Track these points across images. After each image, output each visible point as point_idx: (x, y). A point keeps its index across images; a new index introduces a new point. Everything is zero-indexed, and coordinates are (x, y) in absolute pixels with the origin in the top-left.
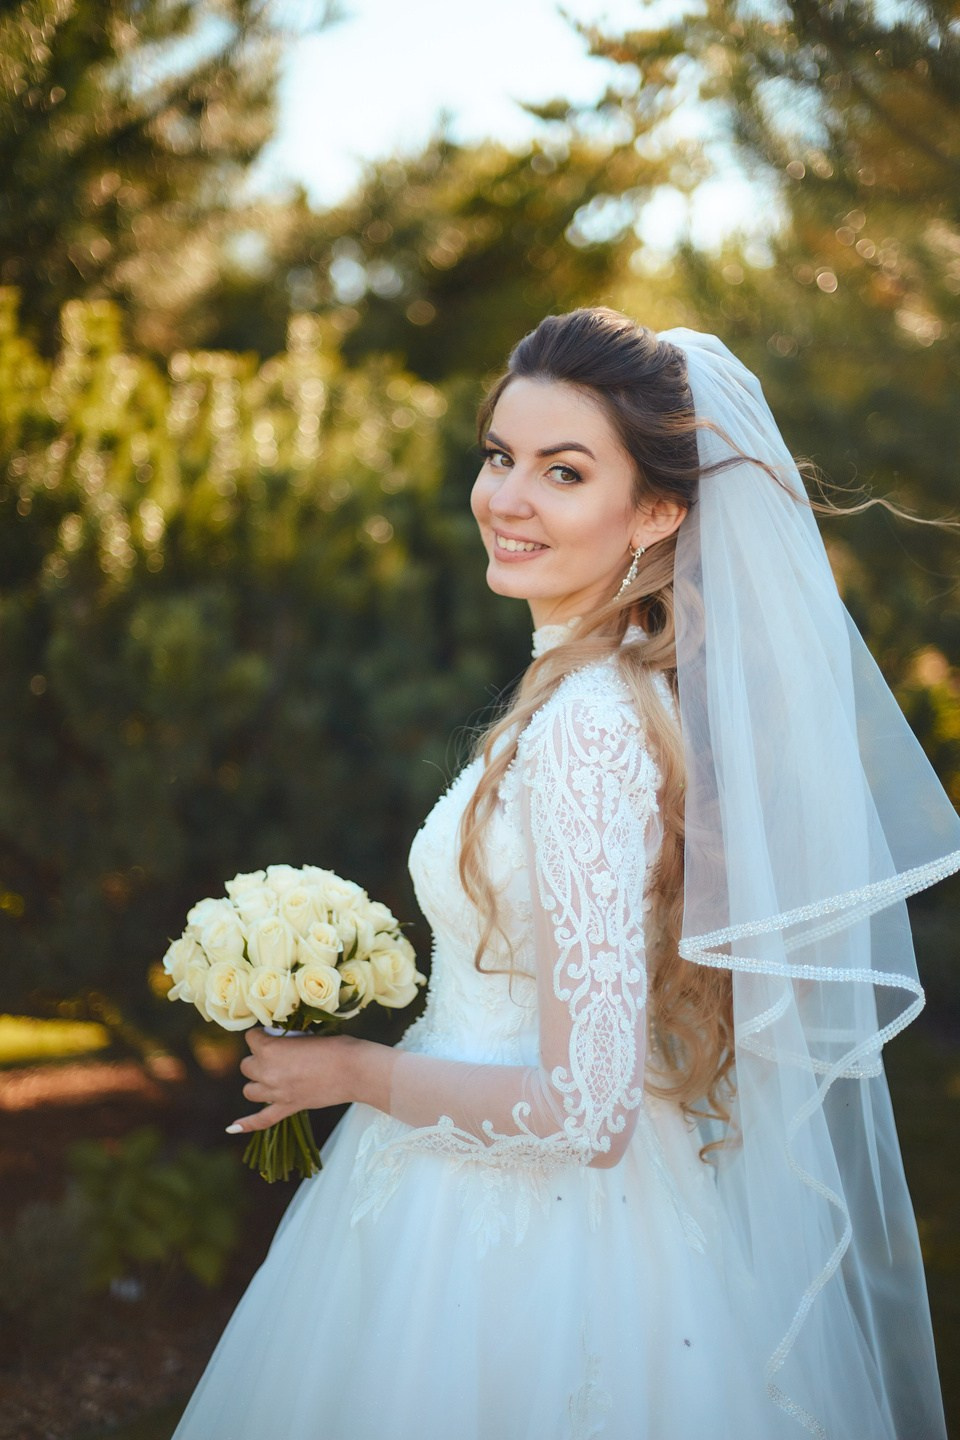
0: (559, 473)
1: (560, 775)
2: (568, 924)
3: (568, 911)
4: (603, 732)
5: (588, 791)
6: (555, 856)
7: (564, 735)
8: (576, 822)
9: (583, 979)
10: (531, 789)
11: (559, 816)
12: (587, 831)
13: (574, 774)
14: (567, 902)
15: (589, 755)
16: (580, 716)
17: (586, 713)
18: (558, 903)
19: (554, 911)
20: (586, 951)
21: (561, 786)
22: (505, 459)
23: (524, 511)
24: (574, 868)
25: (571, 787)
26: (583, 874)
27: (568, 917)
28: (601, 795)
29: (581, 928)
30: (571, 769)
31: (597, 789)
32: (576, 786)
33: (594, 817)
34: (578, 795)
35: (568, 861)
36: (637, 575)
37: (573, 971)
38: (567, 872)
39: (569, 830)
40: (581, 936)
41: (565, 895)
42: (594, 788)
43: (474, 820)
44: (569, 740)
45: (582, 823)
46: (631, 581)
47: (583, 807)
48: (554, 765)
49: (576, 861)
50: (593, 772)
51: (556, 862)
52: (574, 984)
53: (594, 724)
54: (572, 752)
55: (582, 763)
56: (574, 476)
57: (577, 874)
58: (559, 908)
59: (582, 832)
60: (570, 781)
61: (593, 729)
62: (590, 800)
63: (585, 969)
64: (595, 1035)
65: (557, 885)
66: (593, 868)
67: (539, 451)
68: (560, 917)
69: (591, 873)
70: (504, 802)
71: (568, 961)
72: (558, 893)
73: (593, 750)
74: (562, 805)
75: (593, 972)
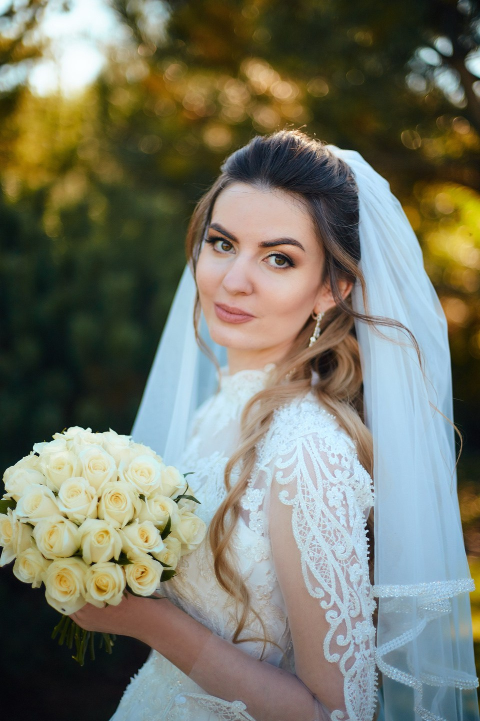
0: (274, 258)
1: (317, 494)
2: (335, 607)
3: (334, 598)
4: (340, 456)
5: (338, 505)
6: (320, 558)
7: (315, 464)
8: (334, 530)
9: (350, 644)
10: (292, 507)
11: (321, 528)
12: (342, 536)
13: (329, 494)
14: (332, 591)
15: (335, 477)
16: (321, 446)
17: (324, 444)
18: (326, 593)
19: (322, 599)
20: (349, 624)
21: (320, 505)
22: (225, 245)
23: (248, 289)
24: (337, 565)
25: (327, 505)
26: (343, 569)
27: (335, 602)
28: (346, 506)
29: (343, 607)
30: (325, 490)
31: (344, 502)
32: (331, 504)
33: (346, 525)
34: (333, 509)
35: (331, 560)
36: (321, 333)
37: (341, 641)
38: (331, 569)
39: (331, 538)
40: (345, 615)
41: (330, 586)
42: (342, 502)
43: (223, 529)
44: (320, 468)
45: (339, 531)
46: (316, 339)
47: (338, 519)
48: (311, 487)
49: (337, 560)
50: (339, 490)
51: (322, 563)
52: (343, 650)
53: (333, 451)
54: (324, 477)
55: (332, 485)
56: (287, 262)
57: (339, 571)
58: (327, 597)
59: (339, 537)
60: (325, 499)
61: (333, 455)
62: (340, 512)
63: (349, 636)
64: (359, 682)
65: (323, 579)
66: (349, 563)
67: (262, 242)
68: (328, 603)
69: (348, 567)
70: (248, 512)
71: (336, 634)
72: (325, 585)
73: (338, 472)
74: (322, 519)
75: (354, 638)
